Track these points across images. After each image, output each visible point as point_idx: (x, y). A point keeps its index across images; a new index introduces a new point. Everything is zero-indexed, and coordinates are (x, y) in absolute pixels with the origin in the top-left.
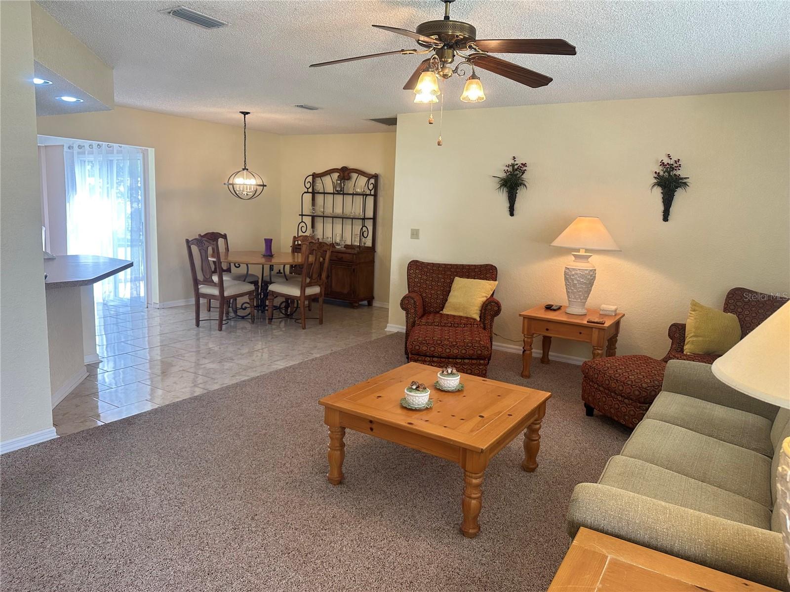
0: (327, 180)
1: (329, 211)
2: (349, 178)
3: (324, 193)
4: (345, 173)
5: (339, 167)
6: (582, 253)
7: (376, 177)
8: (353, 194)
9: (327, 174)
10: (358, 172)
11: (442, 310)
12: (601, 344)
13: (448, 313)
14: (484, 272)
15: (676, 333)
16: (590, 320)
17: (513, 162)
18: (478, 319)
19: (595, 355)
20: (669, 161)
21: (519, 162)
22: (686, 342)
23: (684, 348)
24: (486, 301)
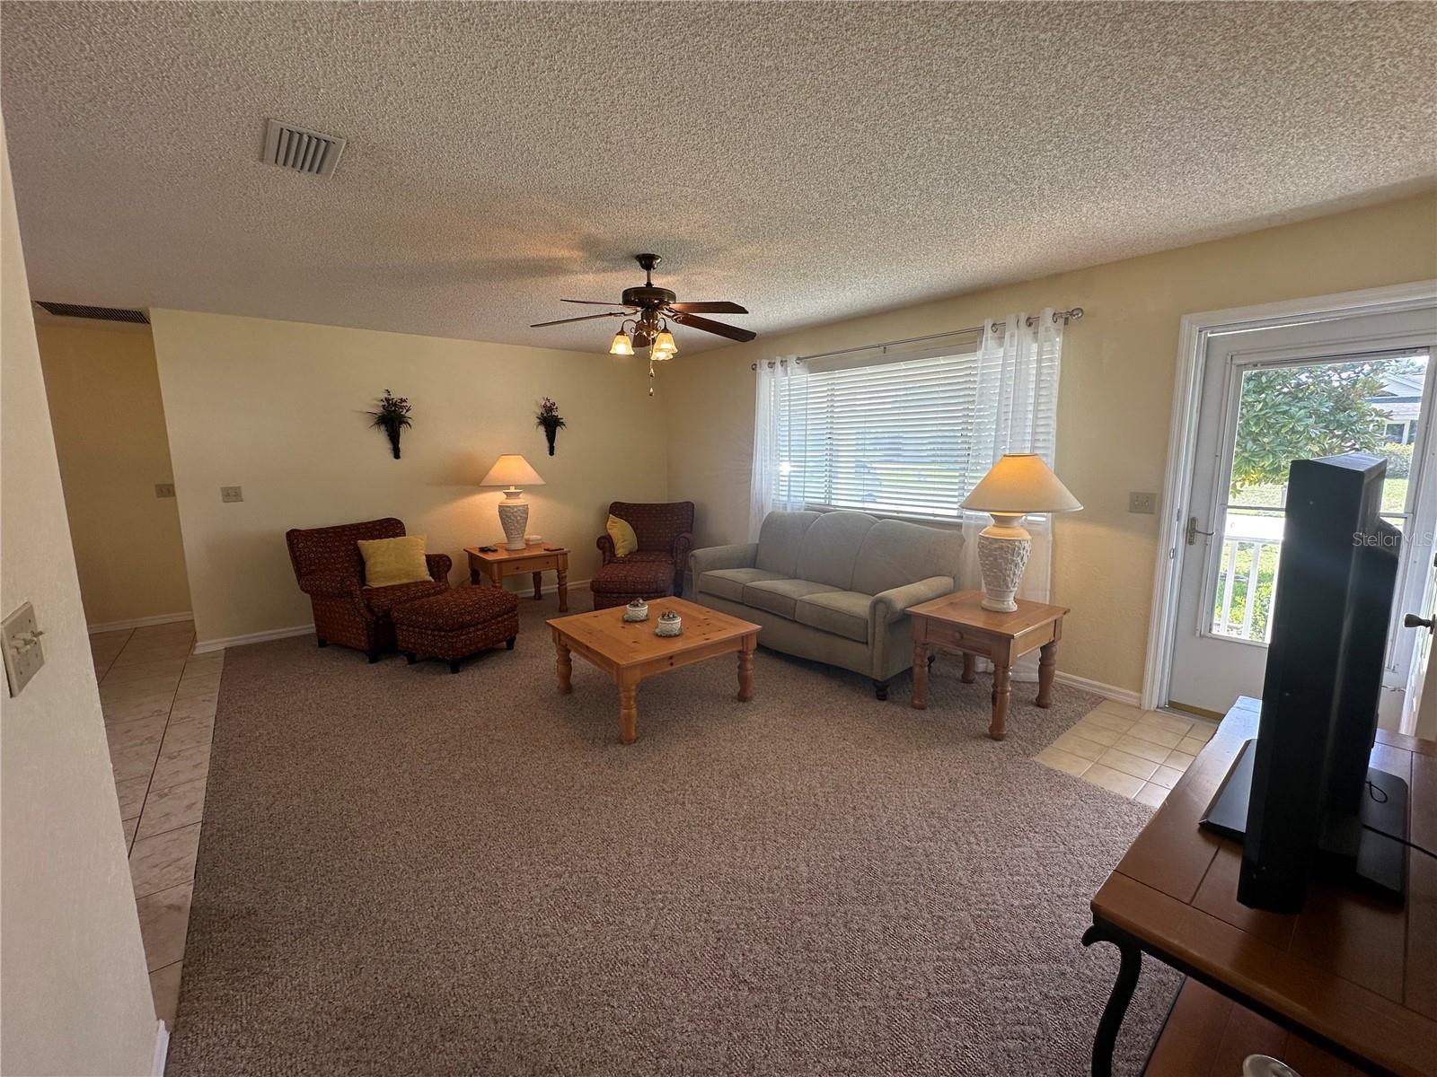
6: (512, 490)
11: (364, 585)
12: (565, 568)
13: (374, 586)
14: (390, 528)
15: (605, 543)
16: (545, 550)
17: (387, 396)
18: (433, 580)
19: (561, 578)
20: (548, 404)
21: (395, 396)
22: (617, 547)
23: (616, 553)
24: (429, 558)
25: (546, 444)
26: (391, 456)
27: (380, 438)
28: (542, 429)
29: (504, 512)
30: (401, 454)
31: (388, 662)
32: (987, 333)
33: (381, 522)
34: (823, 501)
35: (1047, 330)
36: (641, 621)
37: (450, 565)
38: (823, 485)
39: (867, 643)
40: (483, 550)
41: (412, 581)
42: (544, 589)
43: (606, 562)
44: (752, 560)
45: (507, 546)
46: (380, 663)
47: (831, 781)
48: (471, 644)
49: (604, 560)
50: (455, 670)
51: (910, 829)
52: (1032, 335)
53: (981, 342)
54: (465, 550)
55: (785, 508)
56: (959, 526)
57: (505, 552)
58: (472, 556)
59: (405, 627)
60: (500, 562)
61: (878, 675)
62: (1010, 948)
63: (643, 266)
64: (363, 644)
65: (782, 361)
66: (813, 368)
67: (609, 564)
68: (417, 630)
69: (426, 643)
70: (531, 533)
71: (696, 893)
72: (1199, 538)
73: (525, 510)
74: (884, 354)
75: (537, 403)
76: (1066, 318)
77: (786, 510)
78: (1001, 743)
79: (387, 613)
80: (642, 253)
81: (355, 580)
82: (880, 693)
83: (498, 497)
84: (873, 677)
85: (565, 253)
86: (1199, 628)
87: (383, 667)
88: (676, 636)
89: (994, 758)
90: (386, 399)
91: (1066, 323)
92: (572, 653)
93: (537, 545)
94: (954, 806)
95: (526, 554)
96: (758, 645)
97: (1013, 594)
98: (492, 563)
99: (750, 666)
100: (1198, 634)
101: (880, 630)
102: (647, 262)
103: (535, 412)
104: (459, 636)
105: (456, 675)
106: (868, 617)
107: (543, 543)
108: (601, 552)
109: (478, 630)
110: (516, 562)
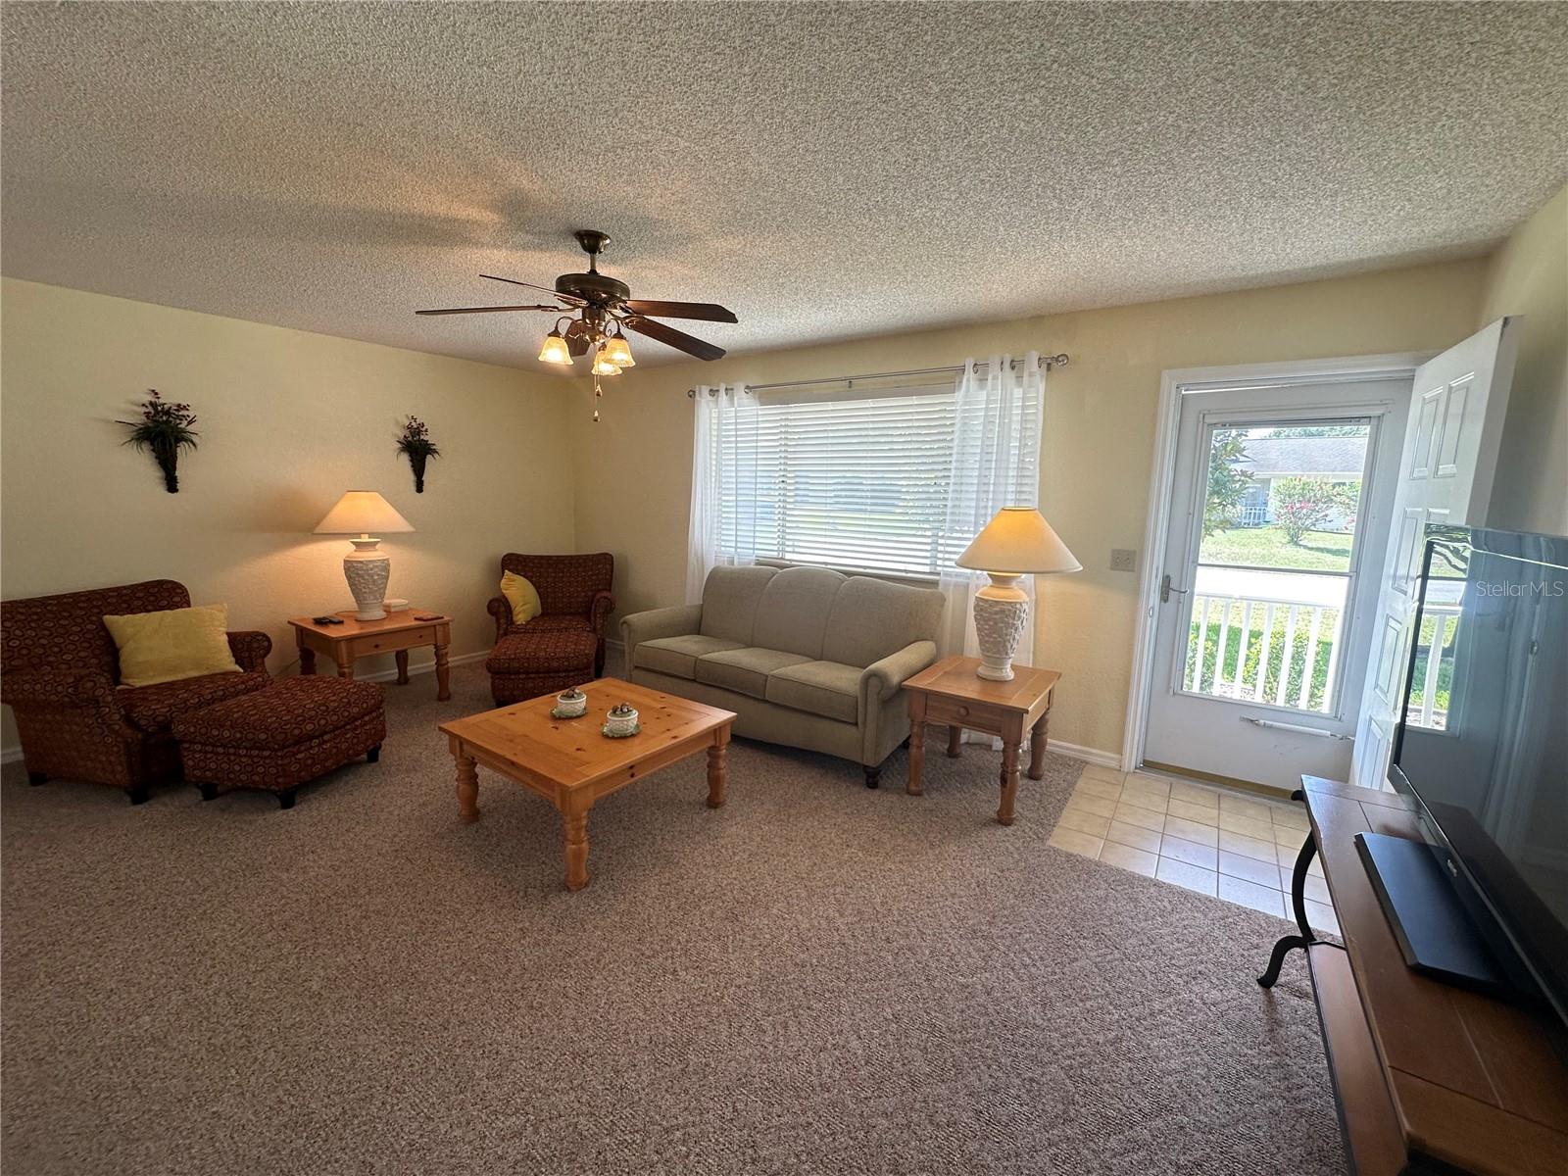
6: (365, 539)
11: (119, 683)
12: (447, 641)
13: (138, 685)
14: (165, 595)
15: (500, 608)
16: (416, 619)
17: (153, 400)
18: (241, 670)
19: (440, 656)
20: (413, 424)
21: (169, 399)
22: (515, 613)
23: (514, 619)
24: (234, 640)
25: (411, 477)
26: (161, 490)
27: (142, 464)
28: (405, 458)
29: (352, 569)
30: (179, 486)
31: (166, 799)
32: (969, 373)
33: (147, 587)
34: (776, 553)
35: (1031, 375)
36: (578, 717)
37: (270, 645)
38: (776, 536)
39: (856, 724)
40: (319, 622)
41: (205, 673)
42: (412, 669)
43: (502, 632)
44: (696, 626)
45: (359, 616)
46: (151, 802)
47: (850, 907)
48: (314, 764)
49: (498, 629)
50: (287, 802)
51: (958, 958)
52: (1014, 379)
53: (961, 382)
54: (289, 622)
55: (732, 562)
56: (935, 584)
57: (354, 624)
58: (302, 633)
59: (198, 747)
60: (350, 639)
61: (870, 759)
62: (1117, 1106)
63: (585, 248)
64: (118, 777)
65: (726, 389)
66: (766, 400)
67: (505, 634)
68: (221, 750)
69: (237, 768)
70: (395, 596)
71: (728, 1116)
72: (1173, 595)
73: (385, 566)
74: (850, 389)
75: (397, 423)
76: (1050, 364)
77: (733, 564)
78: (1012, 828)
79: (165, 727)
80: (585, 228)
81: (103, 680)
82: (871, 780)
83: (344, 549)
84: (865, 763)
85: (474, 213)
86: (1172, 685)
87: (158, 810)
88: (633, 735)
89: (1012, 849)
90: (151, 403)
91: (1049, 369)
92: (478, 765)
93: (403, 613)
94: (994, 917)
95: (388, 626)
96: (732, 735)
97: (1010, 661)
98: (338, 641)
99: (722, 764)
100: (1171, 693)
101: (872, 709)
102: (590, 241)
103: (396, 435)
104: (294, 754)
105: (291, 811)
106: (859, 694)
107: (411, 609)
108: (494, 618)
109: (325, 742)
110: (376, 639)
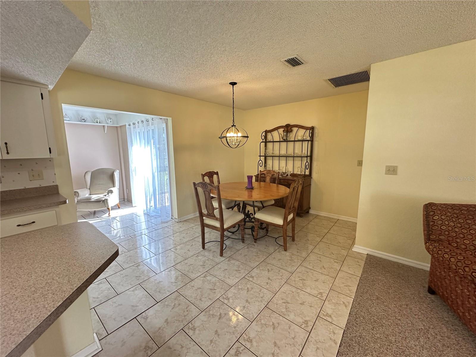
0: (275, 134)
1: (277, 153)
2: (291, 131)
3: (273, 142)
4: (288, 128)
5: (284, 125)
7: (312, 129)
8: (294, 141)
9: (275, 130)
10: (298, 126)
